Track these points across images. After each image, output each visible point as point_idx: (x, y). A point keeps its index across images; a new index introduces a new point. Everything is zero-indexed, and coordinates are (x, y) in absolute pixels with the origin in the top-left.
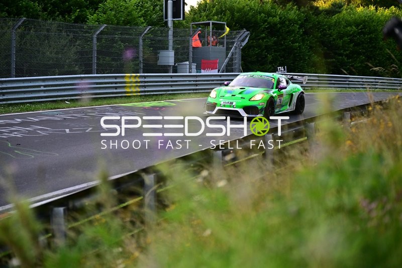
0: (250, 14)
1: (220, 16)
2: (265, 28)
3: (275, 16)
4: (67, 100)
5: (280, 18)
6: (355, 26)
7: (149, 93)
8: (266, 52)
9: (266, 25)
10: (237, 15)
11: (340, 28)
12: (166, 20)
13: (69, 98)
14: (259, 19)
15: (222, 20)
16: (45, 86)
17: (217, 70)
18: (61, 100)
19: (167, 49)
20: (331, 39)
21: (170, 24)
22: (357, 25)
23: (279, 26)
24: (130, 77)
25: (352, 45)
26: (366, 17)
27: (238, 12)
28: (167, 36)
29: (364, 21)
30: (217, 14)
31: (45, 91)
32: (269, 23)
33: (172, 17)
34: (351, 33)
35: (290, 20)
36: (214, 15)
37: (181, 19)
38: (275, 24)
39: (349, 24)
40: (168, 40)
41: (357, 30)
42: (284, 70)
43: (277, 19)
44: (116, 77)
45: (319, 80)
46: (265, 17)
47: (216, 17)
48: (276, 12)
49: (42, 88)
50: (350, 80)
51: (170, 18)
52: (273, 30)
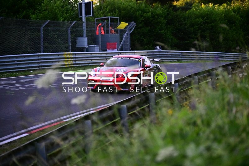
0: (132, 11)
1: (112, 13)
2: (142, 20)
3: (148, 12)
4: (31, 70)
5: (152, 14)
6: (202, 18)
7: (78, 65)
8: (143, 37)
9: (142, 19)
10: (123, 12)
11: (191, 19)
12: (81, 17)
13: (32, 69)
14: (138, 14)
15: (114, 15)
16: (18, 61)
17: (116, 49)
18: (27, 70)
19: (82, 36)
20: (186, 27)
21: (84, 20)
22: (203, 18)
23: (151, 19)
24: (67, 54)
25: (200, 31)
26: (208, 11)
27: (123, 10)
28: (82, 27)
29: (207, 14)
30: (109, 12)
31: (17, 64)
32: (144, 17)
33: (85, 14)
34: (199, 22)
35: (157, 15)
36: (107, 13)
37: (92, 16)
38: (149, 18)
39: (197, 17)
40: (82, 30)
41: (203, 20)
42: (160, 48)
43: (150, 14)
44: (58, 55)
45: (182, 55)
46: (141, 13)
47: (109, 14)
48: (148, 10)
49: (16, 62)
50: (202, 54)
51: (84, 16)
52: (147, 22)
